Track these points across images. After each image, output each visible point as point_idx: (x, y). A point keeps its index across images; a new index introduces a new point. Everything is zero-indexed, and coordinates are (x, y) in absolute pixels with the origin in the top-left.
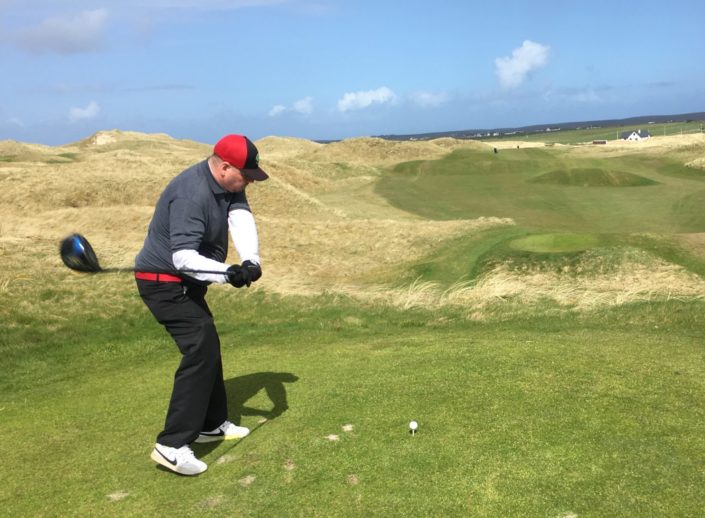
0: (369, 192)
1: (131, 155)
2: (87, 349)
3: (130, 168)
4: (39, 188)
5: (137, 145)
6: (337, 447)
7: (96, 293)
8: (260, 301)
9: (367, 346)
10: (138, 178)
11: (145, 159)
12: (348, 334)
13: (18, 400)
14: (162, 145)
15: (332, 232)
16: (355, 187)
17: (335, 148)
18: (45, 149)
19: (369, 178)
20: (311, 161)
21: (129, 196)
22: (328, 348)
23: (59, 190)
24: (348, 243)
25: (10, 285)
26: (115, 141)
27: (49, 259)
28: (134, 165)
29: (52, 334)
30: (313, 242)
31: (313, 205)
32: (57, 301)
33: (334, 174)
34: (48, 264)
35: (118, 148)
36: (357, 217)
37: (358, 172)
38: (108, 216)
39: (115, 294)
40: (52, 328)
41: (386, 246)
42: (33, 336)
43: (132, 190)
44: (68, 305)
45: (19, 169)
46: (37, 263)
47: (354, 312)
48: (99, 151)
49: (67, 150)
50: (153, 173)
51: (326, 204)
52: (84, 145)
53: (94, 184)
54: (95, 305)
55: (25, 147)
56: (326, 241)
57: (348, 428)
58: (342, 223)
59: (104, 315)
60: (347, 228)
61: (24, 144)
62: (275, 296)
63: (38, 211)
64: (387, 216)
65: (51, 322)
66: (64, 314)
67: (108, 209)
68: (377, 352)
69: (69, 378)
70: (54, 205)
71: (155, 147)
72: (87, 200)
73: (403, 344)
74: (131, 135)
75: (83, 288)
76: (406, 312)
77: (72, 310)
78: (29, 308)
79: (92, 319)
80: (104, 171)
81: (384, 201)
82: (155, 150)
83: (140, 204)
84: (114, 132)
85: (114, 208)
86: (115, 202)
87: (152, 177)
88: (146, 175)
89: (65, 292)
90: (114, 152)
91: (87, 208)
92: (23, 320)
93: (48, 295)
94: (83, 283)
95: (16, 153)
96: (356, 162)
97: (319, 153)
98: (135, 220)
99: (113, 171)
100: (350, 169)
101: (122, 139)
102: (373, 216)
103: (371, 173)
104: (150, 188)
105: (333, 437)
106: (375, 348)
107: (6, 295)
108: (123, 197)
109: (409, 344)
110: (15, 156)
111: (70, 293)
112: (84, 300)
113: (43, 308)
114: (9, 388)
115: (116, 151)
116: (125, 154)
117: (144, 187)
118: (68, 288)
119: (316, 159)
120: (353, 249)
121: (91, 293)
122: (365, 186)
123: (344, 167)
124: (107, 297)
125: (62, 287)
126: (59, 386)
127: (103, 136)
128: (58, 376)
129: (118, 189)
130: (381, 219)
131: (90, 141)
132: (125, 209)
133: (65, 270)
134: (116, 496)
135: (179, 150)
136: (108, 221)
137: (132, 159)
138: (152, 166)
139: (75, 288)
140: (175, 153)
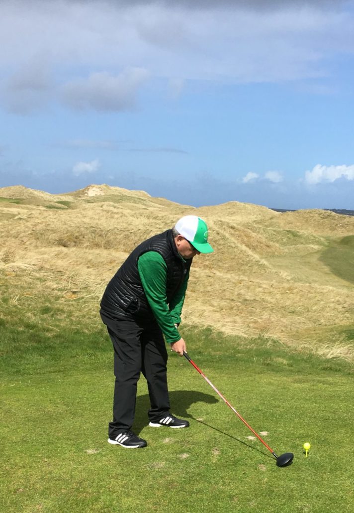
0: (314, 260)
1: (115, 207)
2: (74, 353)
3: (112, 217)
4: (40, 227)
5: (119, 199)
6: (251, 446)
7: (81, 314)
8: (207, 336)
9: (290, 380)
10: (118, 227)
11: (127, 212)
12: (276, 369)
13: (23, 381)
14: (140, 200)
15: (276, 291)
16: (302, 254)
17: (290, 216)
18: (47, 196)
19: (316, 247)
20: (267, 226)
21: (108, 241)
22: (257, 376)
23: (54, 231)
24: (288, 303)
25: (19, 300)
26: (103, 194)
27: (48, 283)
28: (116, 216)
29: (49, 338)
30: (258, 298)
31: (263, 266)
32: (52, 316)
33: (285, 240)
34: (47, 288)
35: (105, 200)
36: (300, 280)
37: (308, 240)
38: (90, 257)
39: (95, 317)
40: (49, 335)
41: (323, 309)
42: (35, 338)
43: (112, 237)
44: (60, 320)
45: (26, 211)
46: (39, 285)
47: (284, 355)
48: (89, 202)
49: (64, 198)
50: (130, 224)
51: (274, 266)
52: (77, 195)
53: (82, 229)
54: (79, 323)
55: (31, 193)
56: (269, 298)
57: (264, 433)
58: (286, 285)
59: (86, 331)
60: (290, 289)
61: (30, 190)
62: (220, 333)
63: (36, 247)
64: (327, 283)
65: (48, 330)
66: (57, 326)
67: (91, 251)
68: (296, 385)
69: (59, 371)
70: (49, 243)
71: (135, 202)
72: (75, 242)
73: (319, 382)
74: (116, 190)
75: (71, 308)
77: (63, 324)
78: (33, 319)
79: (77, 332)
80: (91, 218)
81: (327, 269)
82: (133, 204)
83: (117, 250)
84: (103, 186)
85: (97, 251)
86: (97, 245)
87: (130, 227)
88: (125, 225)
89: (58, 310)
90: (100, 204)
91: (74, 249)
92: (28, 326)
93: (46, 310)
94: (72, 305)
95: (24, 197)
96: (306, 231)
97: (274, 220)
98: (111, 262)
99: (99, 219)
100: (300, 237)
101: (110, 192)
102: (316, 282)
103: (319, 243)
104: (127, 237)
105: (251, 438)
106: (295, 381)
107: (15, 306)
108: (104, 242)
109: (324, 383)
110: (22, 200)
111: (63, 311)
112: (72, 318)
113: (42, 320)
114: (18, 372)
115: (103, 203)
116: (110, 206)
117: (122, 235)
118: (61, 307)
119: (271, 225)
120: (292, 309)
121: (77, 314)
122: (311, 254)
123: (295, 235)
124: (90, 318)
125: (56, 306)
126: (53, 376)
127: (94, 189)
128: (52, 369)
129: (100, 235)
130: (321, 284)
131: (83, 193)
132: (105, 253)
133: (59, 293)
134: (90, 452)
135: (155, 208)
136: (90, 261)
137: (115, 210)
138: (131, 218)
139: (66, 308)
140: (151, 209)
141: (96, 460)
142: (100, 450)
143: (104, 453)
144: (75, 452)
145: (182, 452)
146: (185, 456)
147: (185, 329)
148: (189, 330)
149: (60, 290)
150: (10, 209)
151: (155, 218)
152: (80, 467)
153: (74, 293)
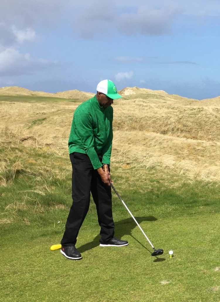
1: (144, 102)
3: (143, 109)
5: (146, 96)
7: (135, 178)
10: (148, 115)
11: (152, 105)
14: (161, 97)
21: (142, 125)
26: (135, 93)
28: (146, 108)
35: (136, 97)
38: (130, 137)
39: (146, 180)
43: (144, 123)
44: (121, 184)
48: (125, 99)
50: (156, 113)
53: (123, 118)
54: (135, 185)
55: (84, 95)
59: (141, 191)
61: (83, 93)
67: (129, 133)
71: (157, 98)
72: (118, 127)
74: (144, 91)
75: (128, 175)
77: (123, 187)
80: (129, 110)
82: (156, 100)
83: (148, 131)
84: (134, 88)
85: (133, 132)
86: (134, 128)
87: (156, 115)
88: (152, 114)
89: (119, 177)
90: (133, 100)
91: (118, 131)
94: (128, 172)
95: (79, 98)
99: (134, 111)
101: (139, 92)
104: (154, 122)
108: (139, 126)
110: (78, 99)
111: (122, 178)
112: (129, 182)
115: (135, 99)
116: (140, 101)
117: (151, 121)
118: (120, 175)
121: (132, 179)
124: (142, 181)
125: (117, 174)
127: (128, 90)
129: (136, 122)
131: (121, 93)
132: (140, 133)
133: (117, 165)
134: (164, 282)
135: (171, 100)
136: (130, 140)
137: (145, 104)
138: (156, 109)
139: (124, 175)
140: (169, 102)
141: (169, 289)
142: (171, 281)
143: (174, 283)
144: (152, 284)
147: (209, 185)
148: (212, 186)
149: (117, 162)
150: (70, 106)
151: (173, 108)
152: (159, 296)
153: (128, 164)
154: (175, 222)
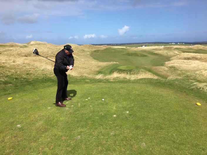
0: (89, 56)
2: (38, 84)
4: (19, 53)
5: (39, 44)
6: (87, 101)
7: (37, 74)
8: (69, 76)
9: (91, 85)
11: (42, 47)
12: (87, 83)
13: (26, 93)
14: (45, 44)
15: (81, 64)
16: (86, 55)
17: (82, 46)
18: (20, 44)
19: (89, 53)
20: (77, 49)
22: (84, 85)
23: (23, 53)
24: (84, 66)
25: (20, 72)
27: (27, 67)
28: (40, 49)
29: (30, 81)
30: (77, 66)
31: (77, 58)
32: (30, 75)
33: (81, 52)
34: (27, 68)
35: (36, 44)
36: (86, 61)
37: (87, 52)
38: (34, 59)
39: (41, 74)
40: (30, 80)
41: (92, 67)
42: (27, 81)
44: (32, 76)
45: (15, 49)
46: (24, 68)
47: (88, 79)
48: (31, 45)
49: (24, 45)
50: (43, 50)
51: (79, 58)
52: (28, 44)
54: (37, 76)
56: (80, 66)
57: (89, 98)
58: (83, 62)
59: (40, 78)
60: (84, 63)
61: (15, 43)
62: (72, 76)
63: (19, 57)
64: (92, 61)
65: (30, 79)
66: (32, 78)
68: (93, 86)
69: (35, 89)
70: (22, 56)
71: (43, 45)
73: (98, 85)
74: (38, 42)
75: (34, 73)
76: (98, 79)
77: (33, 77)
78: (25, 77)
79: (37, 79)
81: (92, 58)
84: (35, 41)
85: (35, 57)
87: (43, 51)
88: (42, 51)
90: (34, 46)
91: (29, 57)
92: (24, 79)
93: (28, 74)
95: (13, 45)
96: (86, 49)
98: (39, 60)
100: (85, 51)
102: (90, 61)
103: (89, 52)
104: (43, 53)
107: (19, 74)
111: (32, 74)
112: (35, 75)
113: (27, 76)
114: (24, 91)
119: (78, 48)
120: (85, 68)
122: (88, 55)
123: (84, 51)
124: (39, 75)
125: (30, 73)
127: (32, 42)
128: (33, 89)
130: (91, 61)
131: (30, 43)
133: (30, 69)
134: (49, 108)
135: (49, 46)
137: (39, 47)
138: (43, 49)
139: (33, 73)
140: (48, 46)
141: (51, 110)
144: (45, 109)
145: (72, 105)
146: (72, 106)
149: (30, 68)
151: (50, 48)
152: (48, 112)
153: (34, 69)
154: (52, 88)
